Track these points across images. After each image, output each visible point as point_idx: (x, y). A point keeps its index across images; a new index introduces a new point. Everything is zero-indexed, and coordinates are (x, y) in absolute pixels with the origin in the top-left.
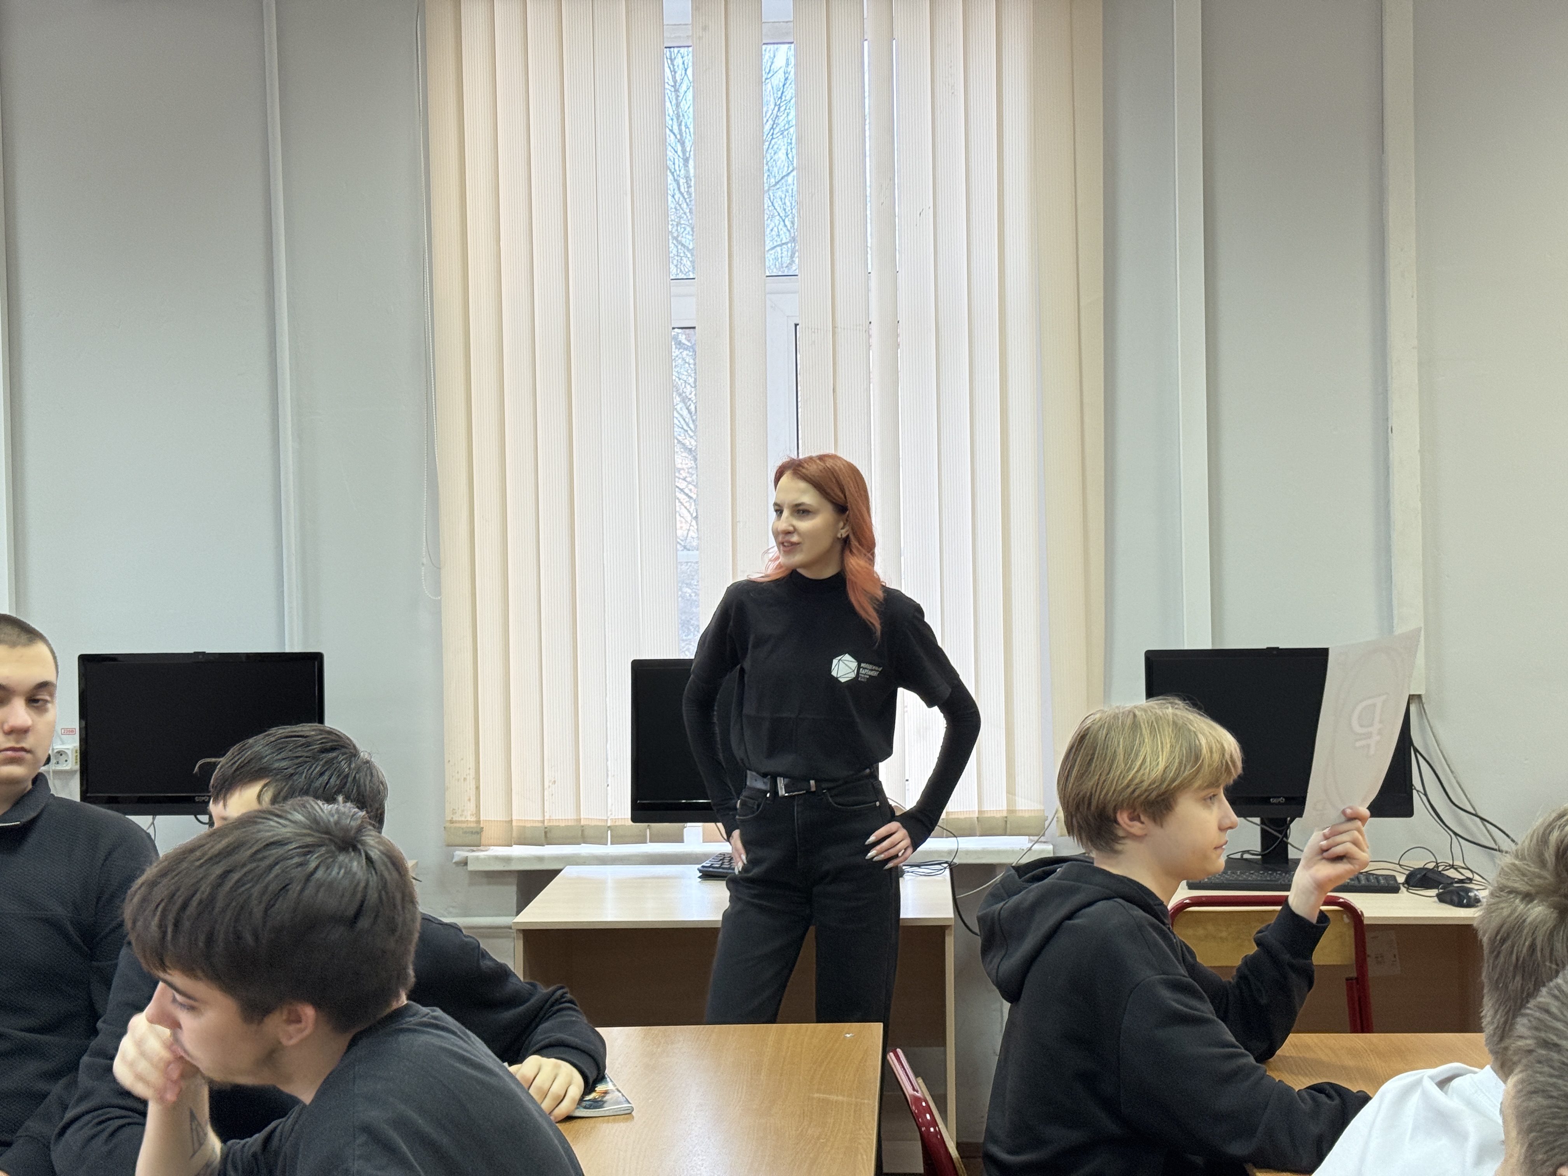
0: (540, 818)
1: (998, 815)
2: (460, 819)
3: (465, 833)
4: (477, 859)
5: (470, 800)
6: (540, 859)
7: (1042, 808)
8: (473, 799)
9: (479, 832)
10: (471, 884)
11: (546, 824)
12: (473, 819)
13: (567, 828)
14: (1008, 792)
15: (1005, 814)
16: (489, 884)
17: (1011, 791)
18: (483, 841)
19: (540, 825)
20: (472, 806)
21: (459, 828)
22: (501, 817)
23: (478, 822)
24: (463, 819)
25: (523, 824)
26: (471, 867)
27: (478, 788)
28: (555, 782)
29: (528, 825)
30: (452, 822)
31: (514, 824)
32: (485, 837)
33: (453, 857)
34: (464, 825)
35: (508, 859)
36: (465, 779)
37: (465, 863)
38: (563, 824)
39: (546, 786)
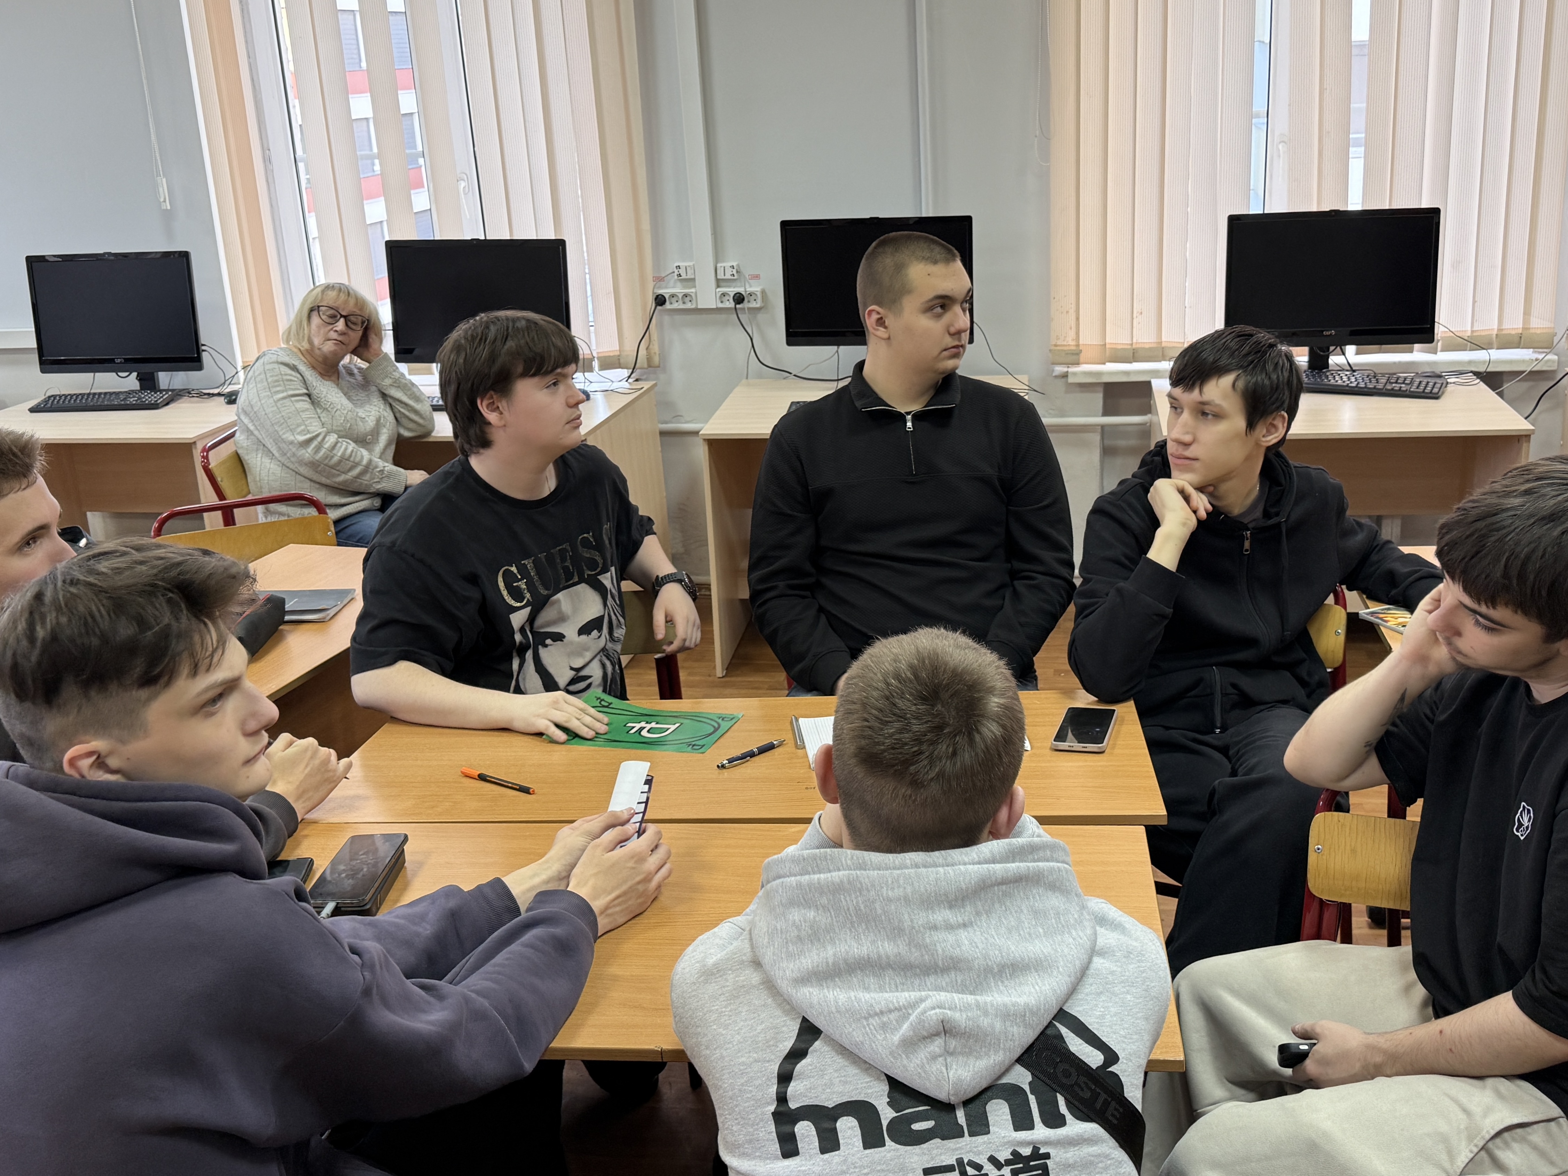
0: (1130, 342)
1: (1513, 332)
2: (1063, 343)
3: (1067, 354)
4: (1075, 374)
5: (1071, 328)
6: (1127, 373)
7: (1553, 326)
8: (1074, 329)
9: (1078, 353)
10: (1067, 392)
11: (1134, 346)
12: (1074, 343)
13: (1150, 349)
14: (1525, 314)
15: (1520, 331)
16: (1082, 392)
17: (1527, 313)
18: (1082, 360)
19: (1129, 347)
20: (1072, 334)
21: (1062, 350)
22: (1096, 341)
23: (1078, 345)
24: (1065, 343)
25: (1114, 346)
26: (1071, 380)
27: (1078, 319)
28: (1141, 313)
29: (1120, 347)
30: (1056, 345)
31: (1107, 346)
32: (1082, 357)
33: (1053, 371)
34: (1065, 348)
35: (1099, 374)
36: (1067, 312)
37: (1065, 376)
38: (1147, 346)
39: (1135, 316)
